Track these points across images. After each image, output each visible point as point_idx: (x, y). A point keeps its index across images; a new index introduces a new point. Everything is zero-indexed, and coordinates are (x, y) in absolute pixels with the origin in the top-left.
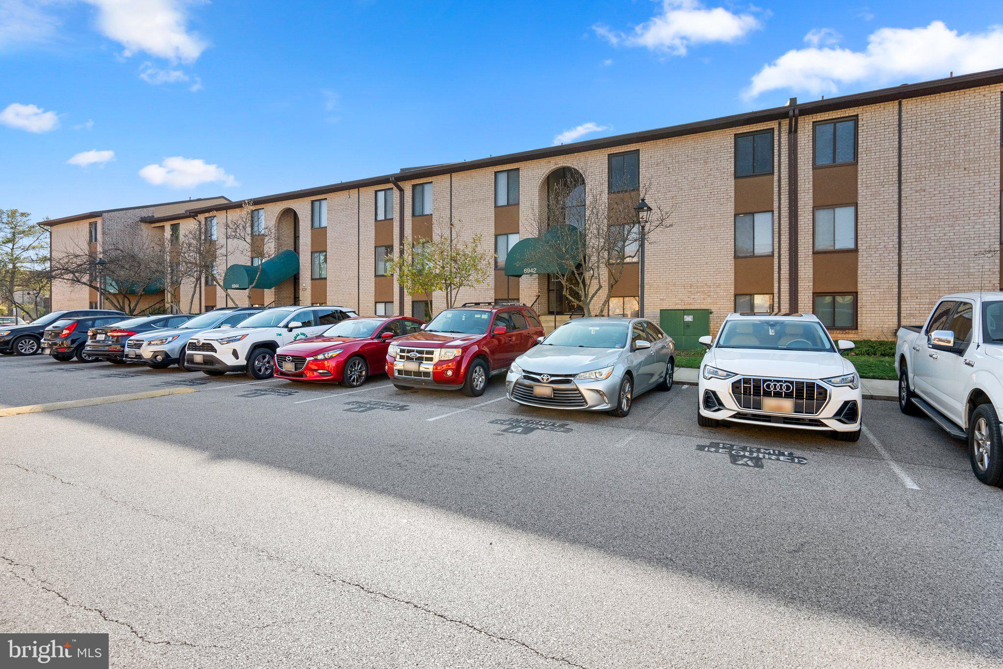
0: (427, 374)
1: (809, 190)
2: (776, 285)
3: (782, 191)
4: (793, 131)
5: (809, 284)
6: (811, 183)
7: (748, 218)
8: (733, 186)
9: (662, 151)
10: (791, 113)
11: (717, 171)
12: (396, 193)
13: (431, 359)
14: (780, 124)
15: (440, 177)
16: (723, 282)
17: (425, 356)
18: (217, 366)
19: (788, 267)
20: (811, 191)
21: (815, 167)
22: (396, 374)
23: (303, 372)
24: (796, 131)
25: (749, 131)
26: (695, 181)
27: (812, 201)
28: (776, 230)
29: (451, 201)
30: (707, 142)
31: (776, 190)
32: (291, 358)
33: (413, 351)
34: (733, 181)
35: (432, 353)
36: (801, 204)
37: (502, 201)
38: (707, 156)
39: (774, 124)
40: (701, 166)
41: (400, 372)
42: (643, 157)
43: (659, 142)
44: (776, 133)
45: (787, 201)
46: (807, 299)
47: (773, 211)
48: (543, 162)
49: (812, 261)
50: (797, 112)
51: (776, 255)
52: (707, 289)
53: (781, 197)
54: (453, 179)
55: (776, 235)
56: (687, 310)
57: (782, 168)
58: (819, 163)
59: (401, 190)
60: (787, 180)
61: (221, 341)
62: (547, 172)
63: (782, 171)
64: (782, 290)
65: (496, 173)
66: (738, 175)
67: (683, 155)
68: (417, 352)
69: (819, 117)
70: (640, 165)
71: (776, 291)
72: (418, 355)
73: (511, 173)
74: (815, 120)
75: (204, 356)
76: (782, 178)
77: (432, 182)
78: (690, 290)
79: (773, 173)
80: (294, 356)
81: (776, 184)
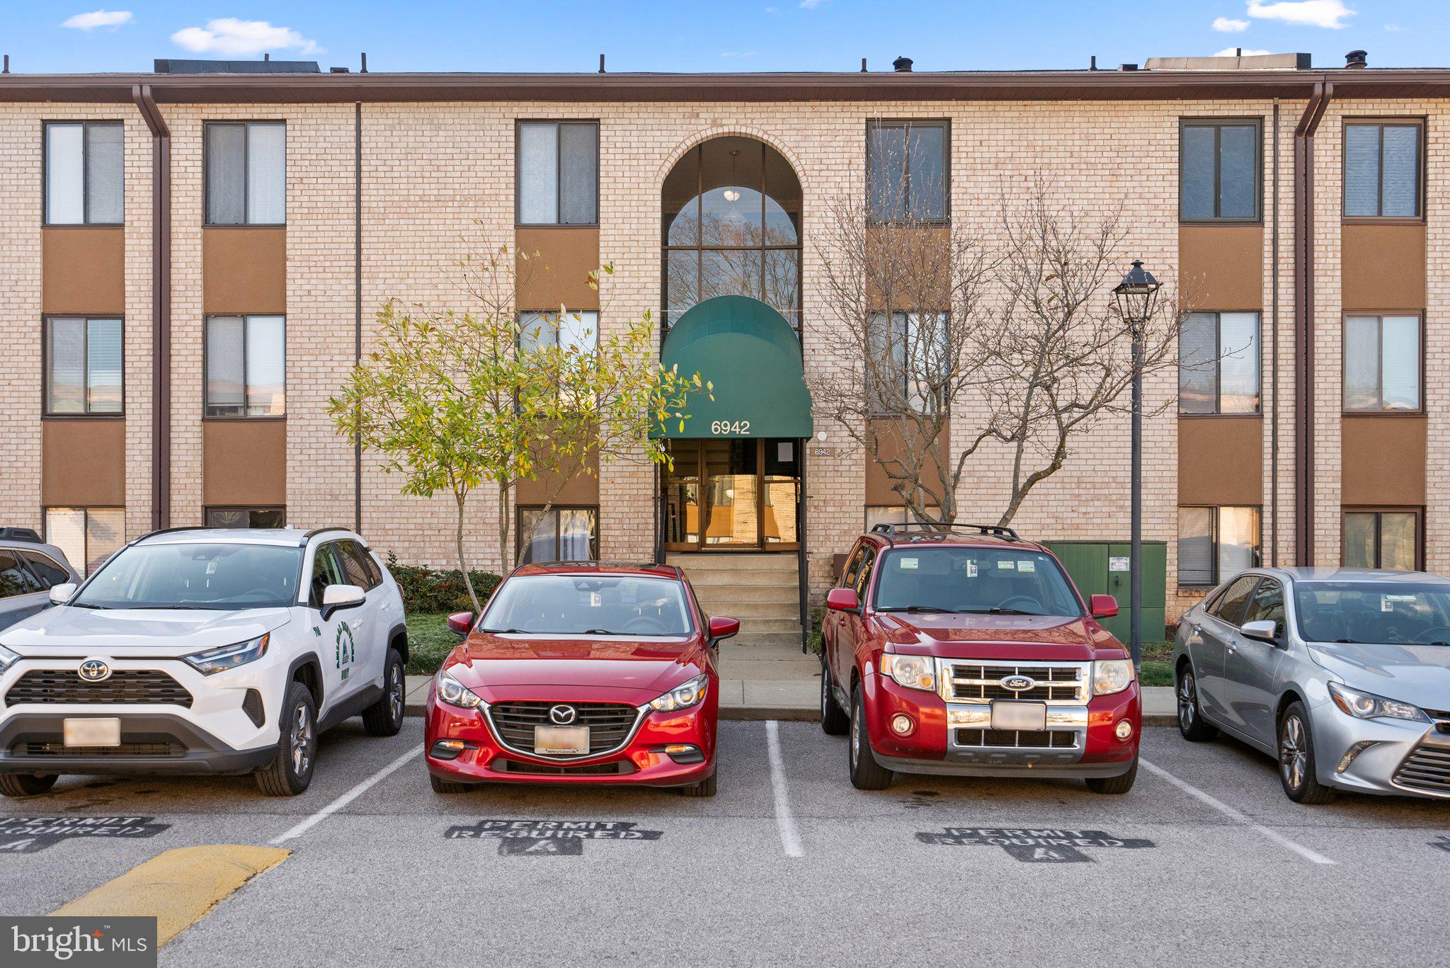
0: (1066, 737)
1: (1334, 269)
2: (1267, 485)
3: (1280, 267)
4: (1306, 130)
5: (1334, 485)
6: (1339, 255)
7: (1206, 323)
8: (1176, 243)
9: (1009, 131)
10: (1318, 90)
11: (1140, 201)
12: (139, 140)
13: (1070, 694)
14: (1276, 108)
15: (316, 111)
16: (1153, 474)
17: (1051, 684)
18: (196, 757)
19: (1292, 444)
20: (1339, 273)
21: (1346, 222)
22: (953, 743)
23: (625, 756)
24: (1311, 132)
25: (1210, 113)
26: (1088, 219)
27: (1339, 297)
28: (1268, 357)
29: (359, 189)
30: (1118, 125)
31: (1268, 262)
32: (572, 710)
33: (1010, 672)
34: (1176, 231)
35: (1071, 675)
36: (1319, 300)
37: (540, 209)
38: (1118, 160)
39: (1262, 107)
40: (1103, 184)
41: (967, 735)
42: (961, 140)
43: (1002, 106)
44: (1268, 128)
45: (1292, 291)
46: (1331, 521)
47: (1259, 312)
48: (676, 112)
49: (1339, 433)
50: (1330, 89)
51: (1268, 415)
52: (1116, 491)
53: (1280, 279)
54: (364, 122)
55: (1268, 369)
56: (1116, 543)
57: (1281, 213)
58: (1353, 212)
59: (160, 131)
60: (1291, 242)
61: (198, 661)
62: (689, 143)
63: (1280, 219)
64: (1279, 497)
65: (519, 122)
66: (1185, 217)
67: (1061, 148)
68: (1023, 672)
69: (1355, 106)
70: (953, 161)
71: (1267, 498)
72: (1034, 683)
73: (571, 133)
74: (1347, 113)
75: (124, 719)
76: (1281, 236)
77: (283, 121)
78: (1076, 491)
79: (1260, 222)
80: (584, 705)
81: (1268, 248)
